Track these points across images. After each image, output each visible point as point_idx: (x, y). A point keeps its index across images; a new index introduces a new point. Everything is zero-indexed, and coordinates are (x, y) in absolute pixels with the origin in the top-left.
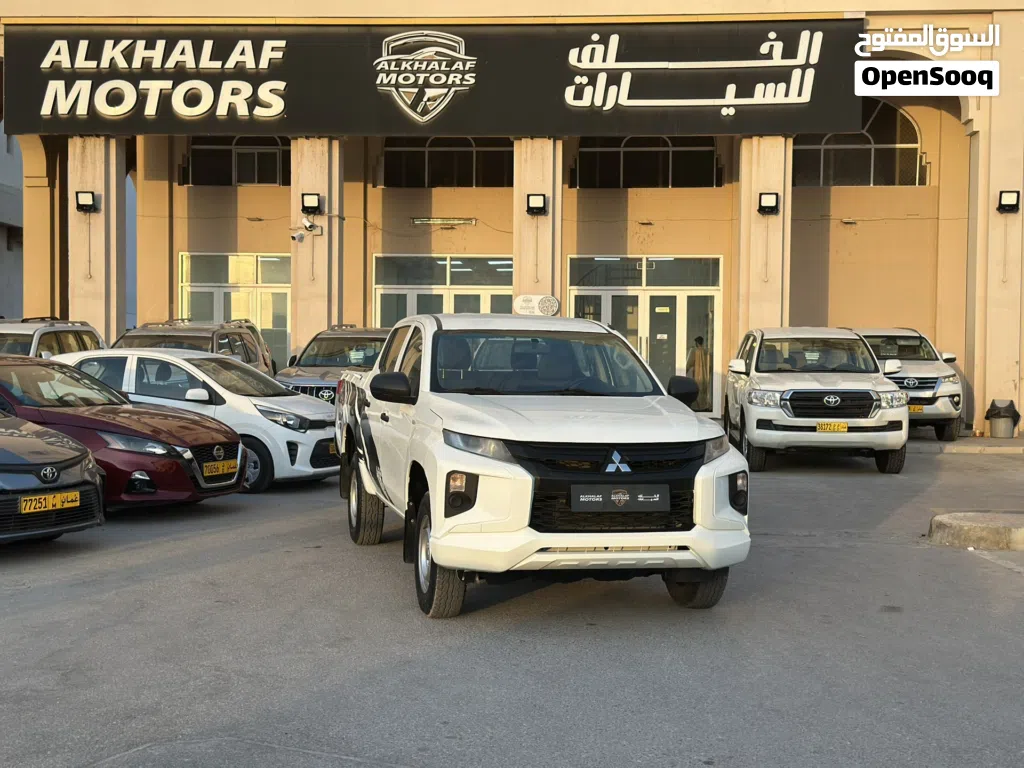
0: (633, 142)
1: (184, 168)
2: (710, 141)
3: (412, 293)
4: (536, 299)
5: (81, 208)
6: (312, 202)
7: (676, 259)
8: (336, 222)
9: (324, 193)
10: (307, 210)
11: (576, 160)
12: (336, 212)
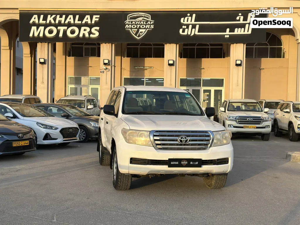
0: (199, 45)
1: (69, 52)
2: (221, 45)
5: (40, 63)
6: (106, 62)
7: (211, 79)
8: (113, 67)
9: (110, 59)
11: (182, 50)
12: (113, 64)
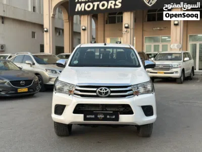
1: (107, 20)
3: (153, 44)
4: (176, 45)
5: (83, 29)
6: (127, 25)
8: (132, 30)
9: (129, 24)
10: (126, 27)
12: (132, 27)
